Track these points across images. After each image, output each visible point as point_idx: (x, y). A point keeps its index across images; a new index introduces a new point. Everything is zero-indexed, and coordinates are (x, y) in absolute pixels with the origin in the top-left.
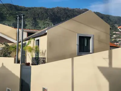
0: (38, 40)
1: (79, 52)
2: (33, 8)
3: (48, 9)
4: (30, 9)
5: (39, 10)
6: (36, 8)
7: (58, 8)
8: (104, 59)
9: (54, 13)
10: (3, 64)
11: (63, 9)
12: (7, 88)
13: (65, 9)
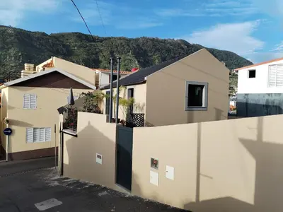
0: (132, 90)
1: (188, 105)
2: (110, 38)
3: (130, 40)
4: (106, 39)
5: (118, 41)
6: (115, 38)
7: (144, 37)
8: (250, 129)
9: (138, 45)
10: (89, 123)
11: (151, 40)
12: (97, 154)
13: (153, 40)
